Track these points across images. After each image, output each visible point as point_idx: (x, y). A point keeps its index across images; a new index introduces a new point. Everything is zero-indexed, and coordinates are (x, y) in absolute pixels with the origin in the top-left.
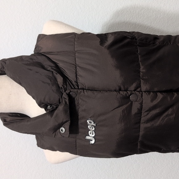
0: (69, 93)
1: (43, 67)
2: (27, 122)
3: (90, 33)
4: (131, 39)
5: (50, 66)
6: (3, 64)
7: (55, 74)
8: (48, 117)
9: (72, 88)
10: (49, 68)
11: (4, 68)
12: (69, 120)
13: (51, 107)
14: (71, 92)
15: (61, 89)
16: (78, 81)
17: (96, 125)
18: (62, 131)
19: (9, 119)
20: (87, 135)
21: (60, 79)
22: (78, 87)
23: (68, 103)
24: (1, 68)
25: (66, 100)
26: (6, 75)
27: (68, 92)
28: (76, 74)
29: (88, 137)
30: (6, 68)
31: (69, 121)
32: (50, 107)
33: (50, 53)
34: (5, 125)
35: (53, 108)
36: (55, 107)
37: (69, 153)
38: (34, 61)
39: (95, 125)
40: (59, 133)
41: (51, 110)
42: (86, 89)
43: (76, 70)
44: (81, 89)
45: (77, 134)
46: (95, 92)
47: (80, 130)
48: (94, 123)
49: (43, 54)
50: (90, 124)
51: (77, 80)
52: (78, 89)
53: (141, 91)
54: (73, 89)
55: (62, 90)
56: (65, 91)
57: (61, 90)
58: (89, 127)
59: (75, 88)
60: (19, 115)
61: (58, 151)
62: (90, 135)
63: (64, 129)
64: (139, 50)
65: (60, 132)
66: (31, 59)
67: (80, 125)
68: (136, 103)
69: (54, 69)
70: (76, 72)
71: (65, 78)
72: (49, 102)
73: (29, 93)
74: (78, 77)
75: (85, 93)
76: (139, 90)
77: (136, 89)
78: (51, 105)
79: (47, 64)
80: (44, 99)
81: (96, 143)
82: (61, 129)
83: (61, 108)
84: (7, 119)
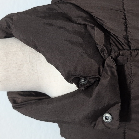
1: (70, 20)
2: (48, 104)
6: (8, 21)
7: (89, 29)
10: (80, 21)
11: (10, 28)
12: (120, 101)
13: (86, 82)
14: (119, 55)
15: (102, 52)
16: (130, 37)
19: (20, 99)
23: (116, 74)
24: (6, 28)
25: (112, 69)
28: (126, 26)
30: (12, 27)
31: (120, 104)
32: (84, 81)
35: (89, 82)
36: (92, 81)
38: (55, 12)
40: (101, 122)
41: (87, 86)
43: (126, 20)
51: (127, 36)
52: (131, 49)
54: (121, 50)
55: (104, 54)
56: (109, 54)
57: (102, 54)
59: (124, 49)
60: (34, 94)
63: (110, 118)
65: (103, 121)
69: (89, 21)
70: (126, 22)
71: (107, 34)
72: (82, 74)
73: (49, 60)
74: (129, 29)
78: (85, 78)
79: (75, 14)
80: (75, 70)
83: (105, 81)
84: (17, 99)
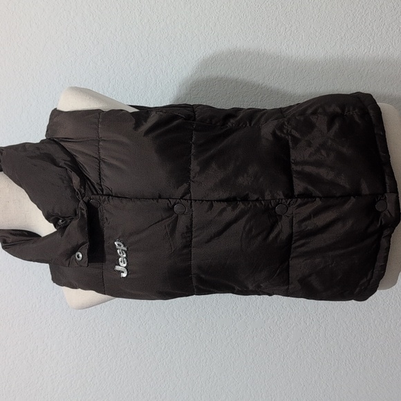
0: (89, 201)
3: (122, 110)
4: (185, 119)
5: (64, 160)
7: (69, 173)
8: (59, 236)
9: (93, 194)
10: (62, 163)
13: (64, 222)
16: (102, 183)
17: (127, 248)
18: (78, 257)
19: (11, 239)
20: (116, 265)
21: (76, 180)
22: (103, 192)
25: (83, 211)
26: (2, 172)
27: (86, 199)
28: (100, 173)
29: (117, 268)
31: (88, 244)
32: (62, 222)
33: (66, 140)
34: (4, 248)
35: (66, 223)
36: (68, 221)
37: (94, 292)
39: (125, 249)
40: (74, 261)
41: (62, 226)
42: (112, 196)
43: (99, 167)
44: (106, 195)
45: (102, 262)
46: (124, 201)
47: (108, 257)
48: (124, 246)
49: (55, 141)
50: (119, 247)
52: (103, 195)
53: (191, 200)
56: (82, 198)
58: (118, 251)
59: (98, 194)
60: (26, 233)
61: (80, 289)
62: (121, 264)
63: (81, 256)
64: (194, 137)
65: (76, 259)
66: (38, 149)
67: (106, 249)
68: (183, 216)
69: (69, 165)
70: (99, 169)
71: (84, 179)
72: (60, 214)
73: (33, 199)
74: (102, 177)
75: (111, 201)
76: (187, 197)
77: (183, 196)
78: (64, 218)
79: (61, 157)
80: (53, 210)
81: (129, 277)
82: (77, 254)
83: (75, 223)
84: (7, 239)
